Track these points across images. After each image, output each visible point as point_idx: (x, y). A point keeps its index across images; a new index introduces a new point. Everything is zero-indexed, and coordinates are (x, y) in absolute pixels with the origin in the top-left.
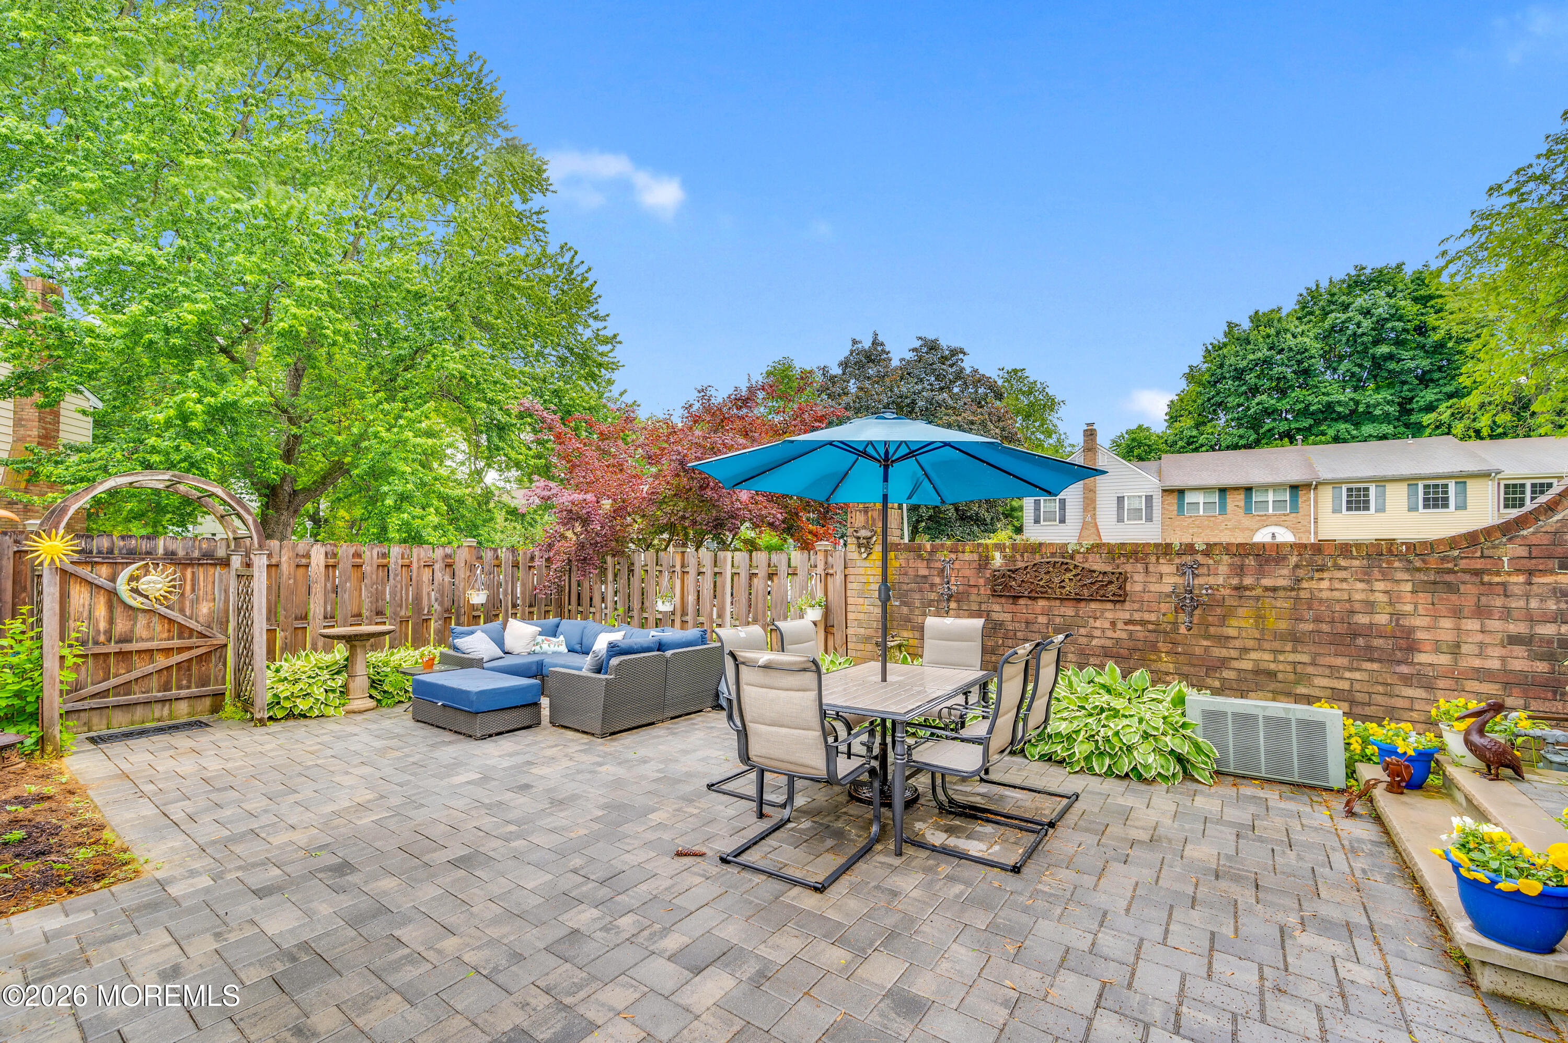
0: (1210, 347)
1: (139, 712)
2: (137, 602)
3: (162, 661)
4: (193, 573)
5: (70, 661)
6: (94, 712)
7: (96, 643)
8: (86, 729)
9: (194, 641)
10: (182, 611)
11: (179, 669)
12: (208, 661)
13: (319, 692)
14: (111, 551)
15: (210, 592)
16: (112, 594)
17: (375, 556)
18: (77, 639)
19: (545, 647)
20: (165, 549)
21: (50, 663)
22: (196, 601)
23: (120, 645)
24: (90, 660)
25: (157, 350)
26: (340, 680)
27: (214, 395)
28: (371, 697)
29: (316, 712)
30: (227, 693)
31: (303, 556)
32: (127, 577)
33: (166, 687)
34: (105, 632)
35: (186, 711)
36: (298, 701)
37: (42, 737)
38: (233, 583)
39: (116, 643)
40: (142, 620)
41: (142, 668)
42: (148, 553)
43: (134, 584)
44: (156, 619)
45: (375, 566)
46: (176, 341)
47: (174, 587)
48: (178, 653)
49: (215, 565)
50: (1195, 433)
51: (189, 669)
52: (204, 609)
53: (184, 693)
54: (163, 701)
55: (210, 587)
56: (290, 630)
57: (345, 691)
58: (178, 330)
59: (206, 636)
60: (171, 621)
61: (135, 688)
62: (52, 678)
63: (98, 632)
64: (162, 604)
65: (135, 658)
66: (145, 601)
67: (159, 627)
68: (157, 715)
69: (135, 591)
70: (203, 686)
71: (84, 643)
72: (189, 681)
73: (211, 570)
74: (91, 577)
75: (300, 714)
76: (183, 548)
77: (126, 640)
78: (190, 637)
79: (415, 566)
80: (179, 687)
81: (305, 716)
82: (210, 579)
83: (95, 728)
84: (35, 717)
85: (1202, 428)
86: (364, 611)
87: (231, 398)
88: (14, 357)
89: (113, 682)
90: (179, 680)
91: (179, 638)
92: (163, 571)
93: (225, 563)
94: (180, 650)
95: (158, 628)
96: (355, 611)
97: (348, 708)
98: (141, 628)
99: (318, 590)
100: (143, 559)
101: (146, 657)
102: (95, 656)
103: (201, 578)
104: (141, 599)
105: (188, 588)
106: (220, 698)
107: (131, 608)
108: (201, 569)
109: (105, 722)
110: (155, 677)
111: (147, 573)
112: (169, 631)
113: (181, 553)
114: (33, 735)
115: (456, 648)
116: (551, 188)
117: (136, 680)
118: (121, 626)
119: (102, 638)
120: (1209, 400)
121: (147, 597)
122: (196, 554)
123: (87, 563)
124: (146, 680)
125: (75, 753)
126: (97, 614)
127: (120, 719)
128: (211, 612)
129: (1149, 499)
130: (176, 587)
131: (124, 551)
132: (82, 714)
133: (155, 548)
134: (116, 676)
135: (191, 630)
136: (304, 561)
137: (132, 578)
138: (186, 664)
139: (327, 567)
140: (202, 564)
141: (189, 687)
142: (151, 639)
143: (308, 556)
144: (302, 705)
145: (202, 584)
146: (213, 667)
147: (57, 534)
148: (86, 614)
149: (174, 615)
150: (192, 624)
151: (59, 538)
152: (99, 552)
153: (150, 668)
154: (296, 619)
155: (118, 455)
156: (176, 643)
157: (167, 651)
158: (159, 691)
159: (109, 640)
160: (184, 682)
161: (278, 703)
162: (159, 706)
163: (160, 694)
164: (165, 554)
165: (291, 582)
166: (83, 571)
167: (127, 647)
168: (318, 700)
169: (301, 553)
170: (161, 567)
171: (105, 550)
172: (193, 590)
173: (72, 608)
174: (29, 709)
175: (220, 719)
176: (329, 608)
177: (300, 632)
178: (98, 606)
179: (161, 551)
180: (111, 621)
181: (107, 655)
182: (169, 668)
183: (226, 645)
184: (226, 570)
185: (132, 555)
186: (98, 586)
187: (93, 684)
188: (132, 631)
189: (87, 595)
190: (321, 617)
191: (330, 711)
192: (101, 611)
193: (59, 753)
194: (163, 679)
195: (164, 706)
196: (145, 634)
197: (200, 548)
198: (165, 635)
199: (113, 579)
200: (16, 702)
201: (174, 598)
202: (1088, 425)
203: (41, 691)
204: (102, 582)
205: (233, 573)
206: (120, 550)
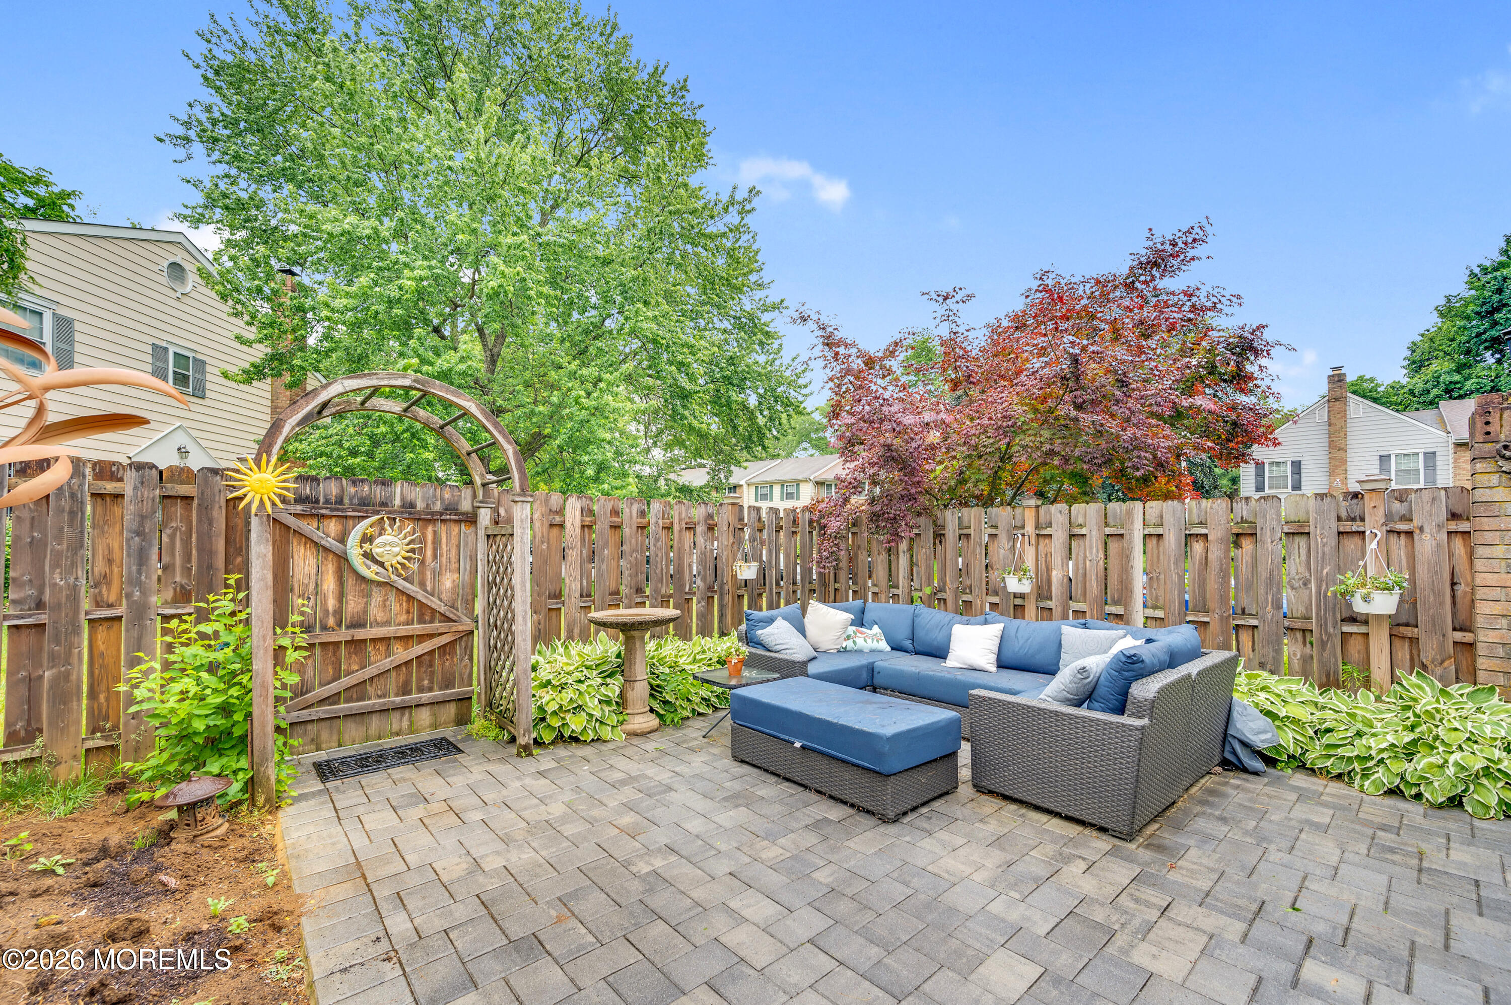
0: (1477, 270)
1: (375, 722)
2: (370, 572)
3: (401, 654)
4: (435, 532)
5: (292, 656)
6: (323, 724)
7: (324, 628)
8: (313, 747)
9: (437, 626)
10: (422, 585)
11: (419, 665)
12: (452, 654)
13: (592, 704)
14: (340, 501)
15: (454, 560)
16: (342, 559)
17: (635, 515)
18: (302, 625)
19: (860, 642)
20: (403, 499)
21: (262, 664)
22: (437, 574)
23: (352, 631)
24: (317, 650)
25: (382, 323)
26: (614, 689)
27: (431, 364)
28: (652, 710)
29: (591, 735)
30: (475, 697)
31: (557, 513)
32: (359, 537)
33: (405, 690)
34: (335, 612)
35: (427, 723)
36: (569, 717)
37: (252, 777)
38: (482, 546)
39: (348, 627)
40: (377, 597)
41: (379, 662)
42: (383, 504)
43: (367, 546)
44: (392, 596)
45: (634, 528)
46: (398, 311)
47: (413, 551)
48: (420, 643)
49: (458, 522)
50: (1457, 378)
51: (431, 665)
52: (448, 582)
53: (426, 697)
54: (402, 708)
55: (454, 551)
56: (544, 611)
57: (622, 702)
58: (399, 301)
59: (449, 620)
60: (410, 598)
61: (370, 690)
62: (264, 686)
63: (326, 612)
64: (399, 575)
65: (370, 649)
66: (381, 570)
67: (396, 606)
68: (395, 728)
69: (368, 556)
70: (447, 687)
71: (308, 628)
72: (431, 681)
73: (455, 529)
74: (317, 536)
75: (571, 737)
76: (423, 498)
77: (358, 624)
78: (432, 622)
79: (676, 527)
80: (421, 690)
81: (576, 740)
82: (454, 541)
83: (324, 746)
84: (244, 743)
85: (1466, 372)
86: (622, 588)
87: (446, 366)
88: (266, 337)
89: (345, 682)
90: (420, 680)
91: (420, 622)
92: (400, 529)
93: (471, 519)
94: (422, 638)
95: (396, 608)
96: (613, 587)
97: (629, 727)
98: (375, 612)
99: (573, 556)
100: (377, 513)
101: (382, 647)
102: (323, 645)
103: (444, 540)
104: (375, 567)
105: (429, 553)
106: (465, 703)
107: (363, 579)
108: (444, 528)
109: (335, 738)
110: (393, 674)
111: (382, 531)
112: (408, 612)
113: (420, 505)
114: (241, 775)
115: (760, 644)
116: (711, 161)
117: (371, 679)
118: (353, 605)
119: (331, 622)
120: (1478, 335)
121: (382, 565)
122: (438, 507)
123: (312, 516)
124: (382, 679)
125: (297, 800)
126: (325, 587)
127: (353, 733)
128: (455, 587)
129: (1430, 456)
130: (415, 550)
131: (356, 501)
132: (309, 727)
133: (391, 497)
134: (348, 673)
135: (434, 611)
136: (558, 519)
137: (367, 539)
138: (427, 658)
139: (583, 527)
140: (443, 521)
141: (431, 689)
142: (387, 623)
143: (561, 512)
144: (576, 724)
145: (444, 547)
146: (457, 659)
147: (268, 462)
148: (312, 587)
149: (413, 589)
150: (435, 603)
151: (271, 468)
152: (327, 501)
153: (387, 663)
154: (550, 597)
155: (351, 430)
156: (417, 628)
157: (406, 639)
158: (397, 695)
159: (339, 624)
160: (426, 682)
161: (543, 719)
162: (397, 715)
163: (398, 699)
164: (403, 506)
165: (545, 547)
166: (308, 527)
167: (360, 634)
168: (591, 715)
169: (554, 509)
170: (398, 523)
171: (333, 499)
172: (435, 557)
173: (296, 579)
174: (237, 732)
175: (470, 736)
176: (585, 583)
177: (554, 614)
178: (325, 577)
179: (397, 502)
180: (341, 596)
181: (337, 644)
182: (408, 663)
183: (472, 632)
184: (473, 529)
185: (366, 506)
186: (326, 549)
187: (321, 685)
188: (365, 612)
189: (313, 562)
190: (578, 595)
191: (606, 733)
192: (329, 584)
193: (274, 805)
194: (402, 678)
195: (403, 715)
196: (380, 616)
197: (442, 499)
198: (403, 618)
199: (342, 540)
200: (220, 721)
201: (414, 566)
202: (1334, 369)
203: (251, 705)
204: (331, 543)
205: (481, 533)
206: (351, 499)
